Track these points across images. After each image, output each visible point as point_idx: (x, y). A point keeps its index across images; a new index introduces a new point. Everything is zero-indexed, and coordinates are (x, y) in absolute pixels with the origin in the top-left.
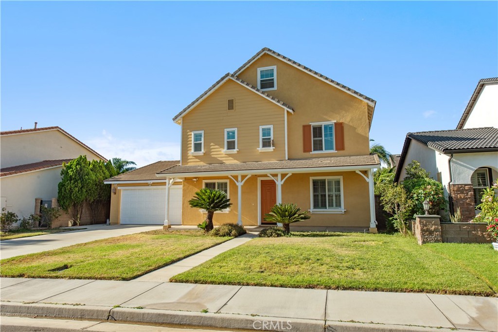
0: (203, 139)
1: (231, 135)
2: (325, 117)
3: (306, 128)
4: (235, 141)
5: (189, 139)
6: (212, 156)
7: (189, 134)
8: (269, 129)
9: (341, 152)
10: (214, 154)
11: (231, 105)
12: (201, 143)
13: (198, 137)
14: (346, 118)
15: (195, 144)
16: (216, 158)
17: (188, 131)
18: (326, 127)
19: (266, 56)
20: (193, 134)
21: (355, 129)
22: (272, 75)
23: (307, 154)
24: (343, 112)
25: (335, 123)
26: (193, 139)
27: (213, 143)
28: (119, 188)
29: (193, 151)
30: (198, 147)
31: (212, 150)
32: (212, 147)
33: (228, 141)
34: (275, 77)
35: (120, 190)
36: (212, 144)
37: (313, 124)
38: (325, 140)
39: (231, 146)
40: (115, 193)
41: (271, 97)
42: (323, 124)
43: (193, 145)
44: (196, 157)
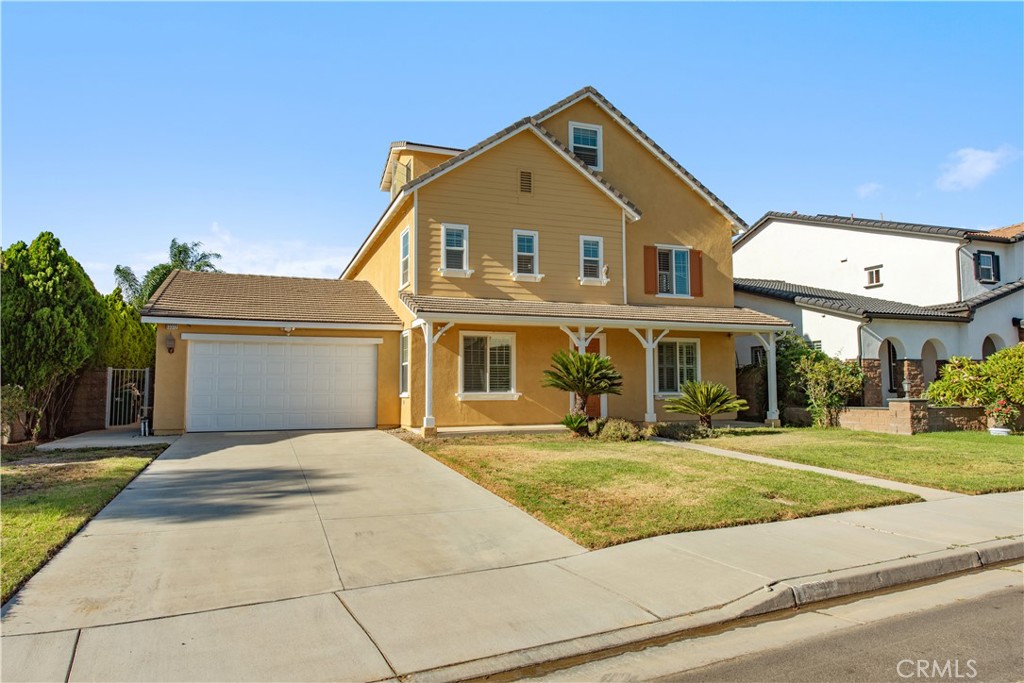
0: (465, 243)
1: (525, 243)
2: (676, 237)
3: (649, 250)
4: (532, 257)
5: (434, 239)
6: (487, 282)
7: (433, 226)
8: (597, 244)
9: (699, 300)
10: (491, 278)
11: (526, 182)
12: (462, 252)
13: (454, 238)
14: (706, 244)
15: (449, 253)
16: (494, 287)
17: (431, 220)
18: (678, 254)
19: (588, 102)
20: (443, 228)
21: (716, 264)
22: (594, 143)
23: (650, 298)
24: (702, 234)
25: (691, 250)
26: (443, 239)
27: (489, 254)
28: (184, 336)
29: (443, 265)
30: (454, 259)
31: (487, 270)
32: (486, 263)
33: (519, 256)
34: (600, 147)
35: (186, 341)
36: (486, 257)
37: (661, 246)
38: (676, 276)
39: (525, 265)
40: (171, 350)
41: (608, 185)
42: (675, 248)
43: (443, 253)
44: (451, 280)
